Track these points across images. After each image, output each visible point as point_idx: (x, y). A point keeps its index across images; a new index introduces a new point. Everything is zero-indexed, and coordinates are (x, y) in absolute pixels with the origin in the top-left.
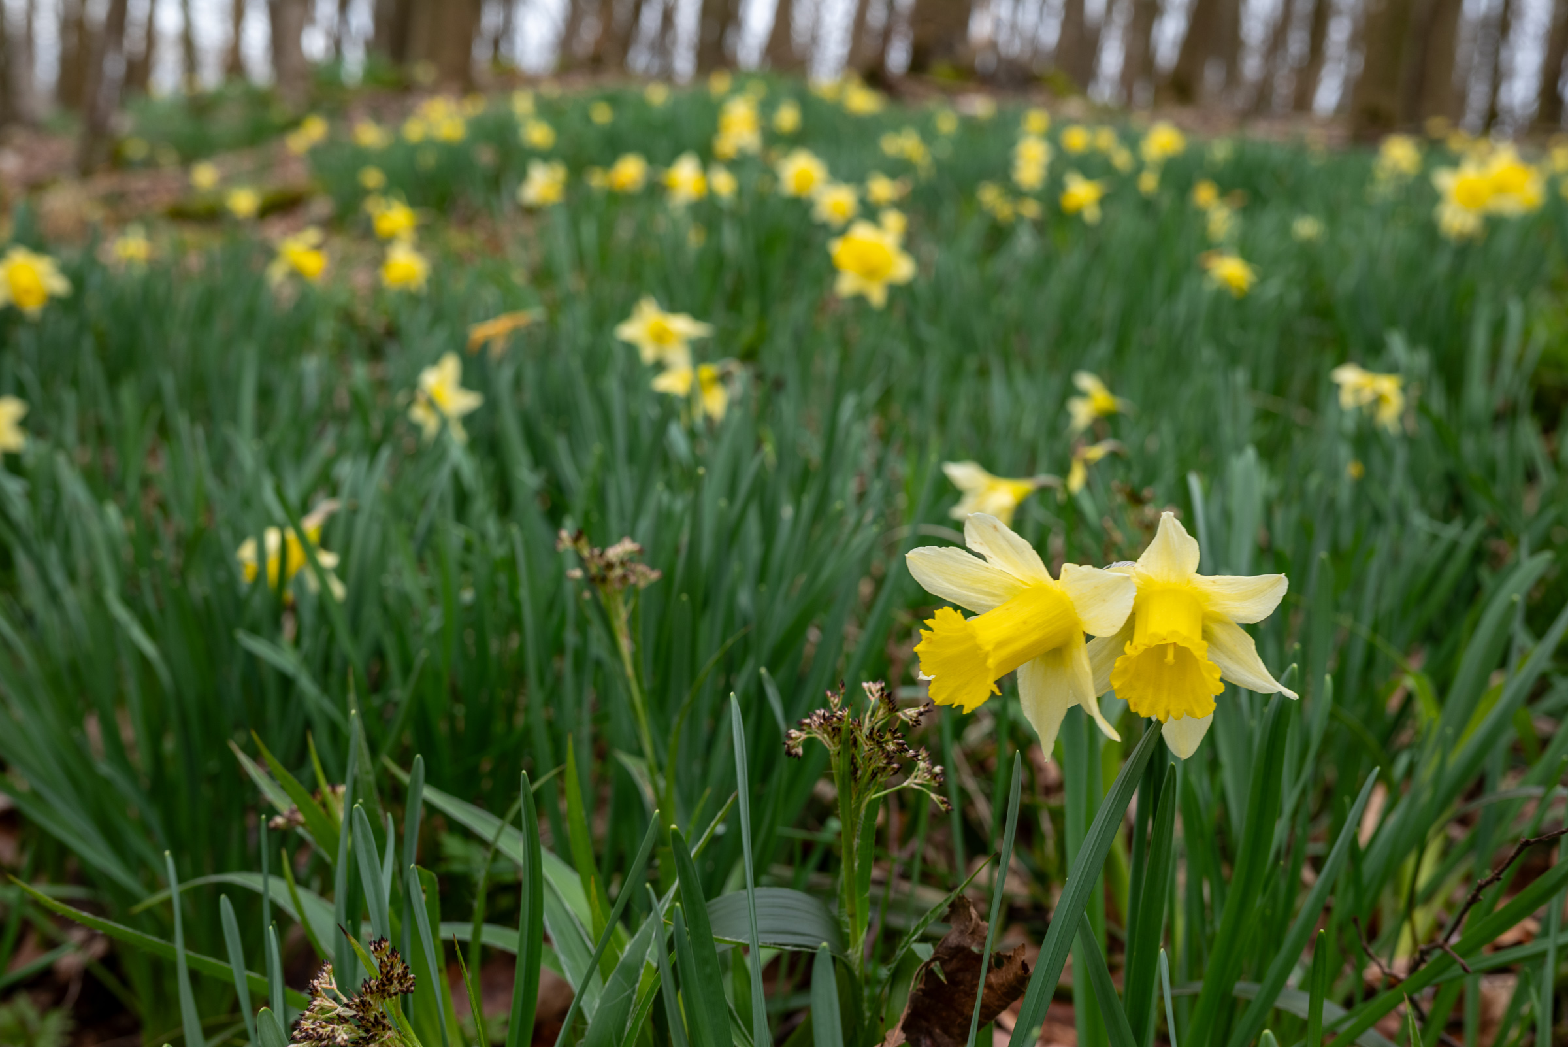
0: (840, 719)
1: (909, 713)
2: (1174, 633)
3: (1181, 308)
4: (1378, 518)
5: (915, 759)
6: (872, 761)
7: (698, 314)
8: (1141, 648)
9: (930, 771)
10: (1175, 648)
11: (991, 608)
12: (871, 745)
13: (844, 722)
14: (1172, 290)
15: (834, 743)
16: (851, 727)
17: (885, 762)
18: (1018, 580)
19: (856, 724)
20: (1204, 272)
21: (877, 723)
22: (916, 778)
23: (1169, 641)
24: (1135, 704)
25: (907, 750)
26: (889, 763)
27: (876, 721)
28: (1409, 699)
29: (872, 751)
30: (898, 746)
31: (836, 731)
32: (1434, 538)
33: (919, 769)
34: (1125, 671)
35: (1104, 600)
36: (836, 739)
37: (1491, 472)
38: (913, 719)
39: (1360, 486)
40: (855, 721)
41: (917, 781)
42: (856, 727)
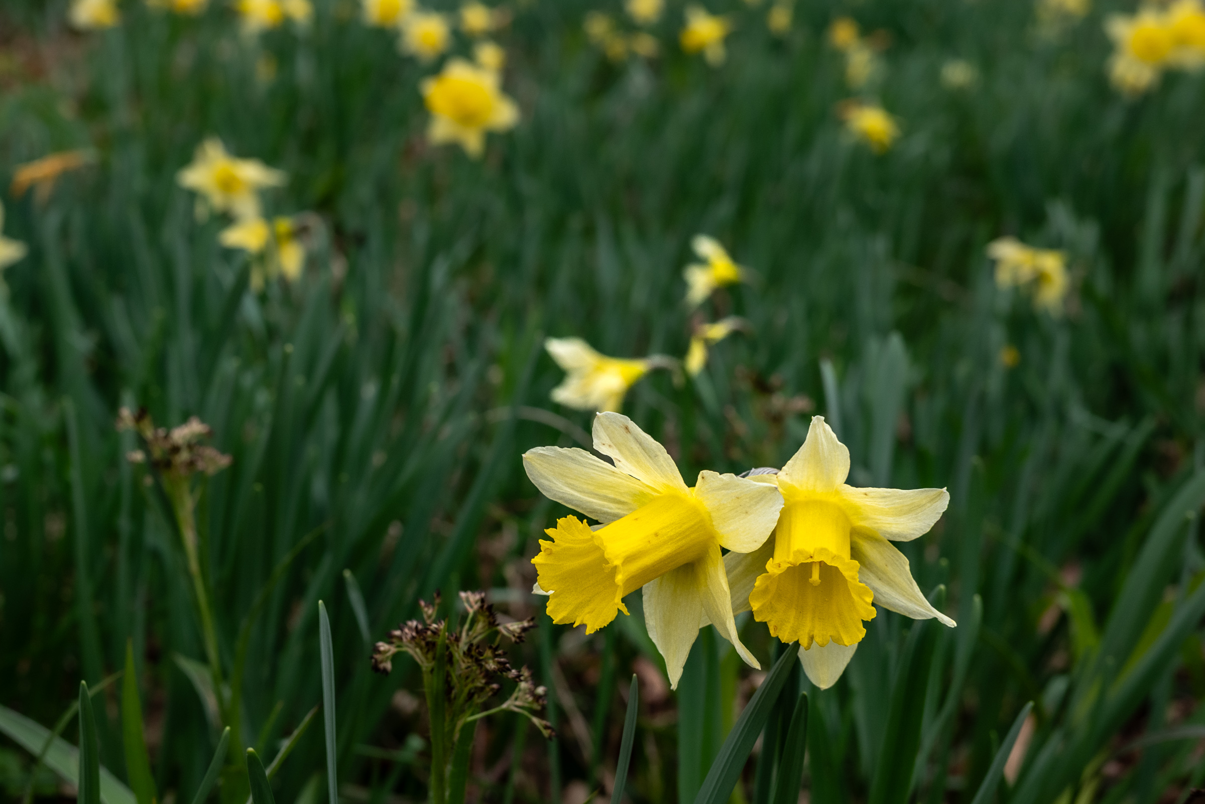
0: (435, 633)
1: (511, 628)
2: (823, 550)
3: (814, 165)
4: (1033, 413)
5: (517, 680)
6: (470, 680)
7: (269, 158)
8: (785, 566)
9: (532, 693)
10: (820, 566)
11: (617, 517)
12: (468, 662)
13: (439, 636)
14: (804, 145)
15: (427, 659)
16: (447, 641)
17: (483, 681)
18: (648, 486)
19: (453, 639)
20: (840, 123)
21: (475, 638)
22: (516, 699)
23: (817, 559)
24: (776, 628)
25: (509, 670)
26: (487, 683)
27: (474, 635)
28: (1063, 620)
29: (469, 669)
30: (499, 666)
31: (430, 646)
32: (1097, 437)
33: (520, 690)
34: (765, 591)
35: (747, 513)
36: (430, 655)
37: (1163, 364)
38: (516, 635)
39: (1014, 377)
40: (452, 636)
41: (518, 703)
42: (453, 642)
